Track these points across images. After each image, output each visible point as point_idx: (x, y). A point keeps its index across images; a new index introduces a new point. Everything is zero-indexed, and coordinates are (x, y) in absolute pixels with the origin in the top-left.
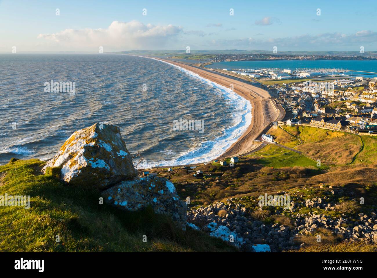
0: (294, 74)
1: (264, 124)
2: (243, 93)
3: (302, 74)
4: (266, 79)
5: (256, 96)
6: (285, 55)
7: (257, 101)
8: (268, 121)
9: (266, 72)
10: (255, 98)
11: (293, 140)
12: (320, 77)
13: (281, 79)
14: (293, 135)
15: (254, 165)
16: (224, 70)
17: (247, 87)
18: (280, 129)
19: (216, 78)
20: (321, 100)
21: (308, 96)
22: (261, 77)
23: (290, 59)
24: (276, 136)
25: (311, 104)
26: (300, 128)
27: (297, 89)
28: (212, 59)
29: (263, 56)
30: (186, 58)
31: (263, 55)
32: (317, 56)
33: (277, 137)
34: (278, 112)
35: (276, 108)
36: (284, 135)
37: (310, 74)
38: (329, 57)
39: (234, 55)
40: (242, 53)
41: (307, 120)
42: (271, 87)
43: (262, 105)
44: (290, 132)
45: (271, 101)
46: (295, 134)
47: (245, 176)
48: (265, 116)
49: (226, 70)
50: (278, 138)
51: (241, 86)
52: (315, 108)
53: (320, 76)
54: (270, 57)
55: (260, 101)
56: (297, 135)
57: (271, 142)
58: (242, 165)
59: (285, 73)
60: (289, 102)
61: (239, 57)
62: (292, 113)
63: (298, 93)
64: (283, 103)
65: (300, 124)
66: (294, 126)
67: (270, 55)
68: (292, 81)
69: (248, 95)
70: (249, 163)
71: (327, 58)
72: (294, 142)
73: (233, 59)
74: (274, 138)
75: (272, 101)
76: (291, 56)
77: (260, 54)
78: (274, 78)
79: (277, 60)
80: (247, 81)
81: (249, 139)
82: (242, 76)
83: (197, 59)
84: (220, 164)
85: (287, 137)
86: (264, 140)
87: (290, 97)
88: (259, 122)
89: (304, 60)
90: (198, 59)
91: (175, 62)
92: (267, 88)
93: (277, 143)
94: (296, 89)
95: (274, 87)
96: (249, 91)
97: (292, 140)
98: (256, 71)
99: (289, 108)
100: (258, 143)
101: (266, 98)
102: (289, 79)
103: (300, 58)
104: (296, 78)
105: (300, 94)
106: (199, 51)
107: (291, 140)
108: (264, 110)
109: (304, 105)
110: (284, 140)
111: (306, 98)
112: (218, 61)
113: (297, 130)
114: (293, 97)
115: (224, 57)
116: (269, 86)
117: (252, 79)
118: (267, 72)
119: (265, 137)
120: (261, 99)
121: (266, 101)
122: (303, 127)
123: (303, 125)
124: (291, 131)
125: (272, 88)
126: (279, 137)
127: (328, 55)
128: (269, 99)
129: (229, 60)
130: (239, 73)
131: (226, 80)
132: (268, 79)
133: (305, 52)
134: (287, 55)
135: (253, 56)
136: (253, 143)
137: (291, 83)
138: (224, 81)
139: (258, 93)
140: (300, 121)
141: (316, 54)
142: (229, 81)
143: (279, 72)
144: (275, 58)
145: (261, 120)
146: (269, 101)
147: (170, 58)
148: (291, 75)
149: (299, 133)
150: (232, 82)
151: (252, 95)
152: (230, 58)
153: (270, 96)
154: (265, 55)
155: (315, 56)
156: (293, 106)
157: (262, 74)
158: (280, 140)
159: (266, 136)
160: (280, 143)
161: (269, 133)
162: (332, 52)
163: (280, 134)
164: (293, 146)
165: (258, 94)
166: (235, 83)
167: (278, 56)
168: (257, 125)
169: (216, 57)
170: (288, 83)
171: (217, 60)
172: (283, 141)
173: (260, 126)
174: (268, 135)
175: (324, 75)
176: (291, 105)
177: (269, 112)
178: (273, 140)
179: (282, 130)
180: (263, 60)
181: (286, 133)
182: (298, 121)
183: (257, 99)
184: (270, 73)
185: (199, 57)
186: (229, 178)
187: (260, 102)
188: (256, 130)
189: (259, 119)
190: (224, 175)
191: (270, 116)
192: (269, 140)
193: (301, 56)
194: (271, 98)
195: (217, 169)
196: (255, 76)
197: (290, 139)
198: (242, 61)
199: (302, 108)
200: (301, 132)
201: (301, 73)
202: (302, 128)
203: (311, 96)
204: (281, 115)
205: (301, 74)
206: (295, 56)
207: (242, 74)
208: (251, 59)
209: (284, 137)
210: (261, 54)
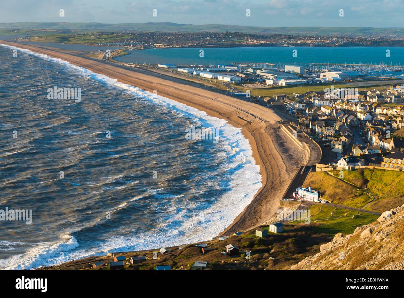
0: (308, 75)
1: (286, 170)
2: (220, 114)
3: (324, 74)
4: (254, 85)
5: (250, 118)
6: (277, 36)
7: (256, 129)
8: (291, 164)
9: (250, 70)
10: (249, 122)
11: (357, 194)
12: (360, 81)
13: (284, 85)
14: (355, 187)
15: (314, 236)
16: (159, 66)
17: (226, 101)
18: (327, 176)
19: (152, 83)
20: (378, 125)
21: (352, 117)
22: (243, 82)
23: (288, 44)
24: (323, 189)
25: (361, 133)
26: (366, 173)
27: (325, 103)
28: (124, 43)
29: (233, 37)
30: (65, 39)
31: (230, 34)
32: (341, 38)
33: (325, 192)
34: (304, 147)
35: (300, 141)
36: (339, 187)
37: (340, 75)
38: (366, 40)
39: (169, 35)
40: (183, 31)
41: (374, 159)
42: (272, 100)
43: (268, 136)
44: (349, 180)
45: (283, 128)
46: (359, 183)
47: (312, 250)
48: (283, 157)
49: (166, 66)
50: (327, 193)
51: (211, 99)
52: (371, 139)
53: (359, 79)
54: (247, 40)
55: (261, 128)
56: (362, 185)
57: (316, 200)
58: (294, 236)
59: (289, 73)
60: (320, 129)
61: (182, 39)
62: (333, 150)
63: (329, 111)
64: (309, 131)
65: (364, 167)
66: (354, 169)
67: (246, 35)
68: (309, 89)
69: (232, 118)
70: (304, 233)
71: (362, 42)
72: (361, 199)
73: (170, 42)
74: (321, 194)
75: (286, 127)
76: (290, 37)
77: (225, 32)
78: (270, 82)
79: (261, 45)
80: (218, 88)
81: (269, 199)
82: (204, 79)
83: (90, 41)
84: (255, 236)
85: (344, 190)
86: (302, 197)
87: (318, 119)
88: (275, 166)
89: (316, 46)
90: (92, 44)
91: (42, 48)
92: (264, 102)
93: (327, 202)
94: (322, 104)
95: (279, 100)
96: (232, 109)
97: (356, 196)
98: (229, 68)
99: (323, 139)
100: (290, 203)
101: (273, 122)
102: (301, 84)
103: (309, 41)
104: (313, 82)
105: (334, 113)
106: (89, 25)
107: (353, 195)
108: (277, 146)
109: (351, 135)
110: (341, 196)
111: (349, 121)
112: (138, 46)
113: (361, 177)
114: (324, 120)
115: (149, 38)
116: (268, 99)
117: (228, 85)
118: (252, 71)
119: (301, 192)
120: (263, 124)
121: (273, 128)
122: (372, 171)
123: (370, 167)
124: (351, 179)
125: (276, 104)
126: (330, 191)
127: (360, 35)
128: (279, 125)
129: (161, 46)
130: (195, 73)
131: (176, 88)
132: (259, 85)
133: (313, 29)
134: (281, 35)
135: (211, 38)
136: (282, 204)
137: (309, 93)
138: (171, 90)
139: (253, 113)
140: (363, 160)
141: (337, 34)
142: (182, 90)
143: (277, 71)
144: (257, 42)
145: (279, 164)
146: (279, 128)
147: (27, 40)
148: (303, 77)
149: (366, 182)
150: (189, 90)
151: (240, 118)
152: (163, 42)
153: (279, 119)
154: (237, 35)
155: (338, 38)
156: (329, 136)
157: (244, 76)
158: (333, 196)
159: (305, 190)
160: (334, 202)
161: (309, 185)
162: (368, 29)
163: (330, 186)
164: (360, 205)
165: (253, 115)
166: (198, 93)
167: (263, 37)
168: (273, 174)
169: (132, 39)
170: (303, 93)
171: (135, 45)
172: (340, 198)
173: (280, 175)
174: (308, 188)
175: (367, 76)
176: (326, 136)
177: (287, 149)
178: (319, 197)
179: (332, 178)
180: (233, 46)
181: (341, 183)
182: (358, 161)
183: (255, 126)
184: (259, 72)
185: (93, 37)
186: (286, 254)
187: (263, 131)
188: (275, 182)
189: (273, 162)
190: (273, 251)
191: (291, 155)
192: (312, 197)
193: (309, 38)
194: (282, 123)
195: (255, 243)
196: (231, 79)
197: (352, 193)
198: (190, 47)
199: (349, 141)
200: (369, 179)
201: (320, 72)
202: (370, 172)
203: (356, 116)
204: (313, 153)
205: (322, 75)
206: (297, 37)
207: (202, 75)
208: (209, 44)
209: (339, 191)
210: (227, 34)
